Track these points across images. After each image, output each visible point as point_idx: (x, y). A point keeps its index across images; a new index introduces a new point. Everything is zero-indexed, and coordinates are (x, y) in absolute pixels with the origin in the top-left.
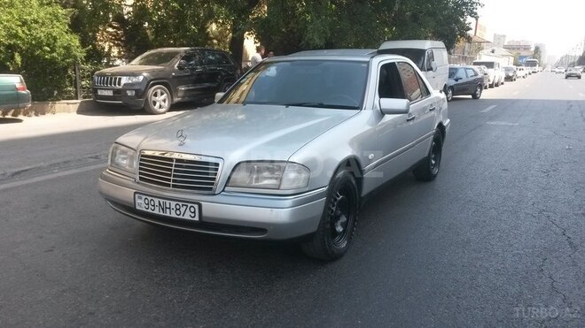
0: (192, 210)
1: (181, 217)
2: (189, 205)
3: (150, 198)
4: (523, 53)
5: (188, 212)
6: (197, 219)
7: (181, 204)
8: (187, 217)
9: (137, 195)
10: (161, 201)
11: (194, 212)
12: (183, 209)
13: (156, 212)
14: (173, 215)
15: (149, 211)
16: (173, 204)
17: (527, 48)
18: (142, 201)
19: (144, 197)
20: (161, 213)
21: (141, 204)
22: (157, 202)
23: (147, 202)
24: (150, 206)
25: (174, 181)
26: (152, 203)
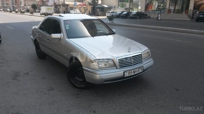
1: (139, 72)
2: (141, 68)
6: (142, 71)
7: (139, 68)
9: (125, 72)
10: (134, 70)
12: (139, 70)
13: (132, 74)
14: (137, 73)
16: (137, 70)
18: (127, 73)
19: (128, 72)
20: (134, 74)
21: (127, 74)
22: (132, 71)
23: (129, 73)
24: (130, 74)
25: (133, 63)
26: (131, 72)
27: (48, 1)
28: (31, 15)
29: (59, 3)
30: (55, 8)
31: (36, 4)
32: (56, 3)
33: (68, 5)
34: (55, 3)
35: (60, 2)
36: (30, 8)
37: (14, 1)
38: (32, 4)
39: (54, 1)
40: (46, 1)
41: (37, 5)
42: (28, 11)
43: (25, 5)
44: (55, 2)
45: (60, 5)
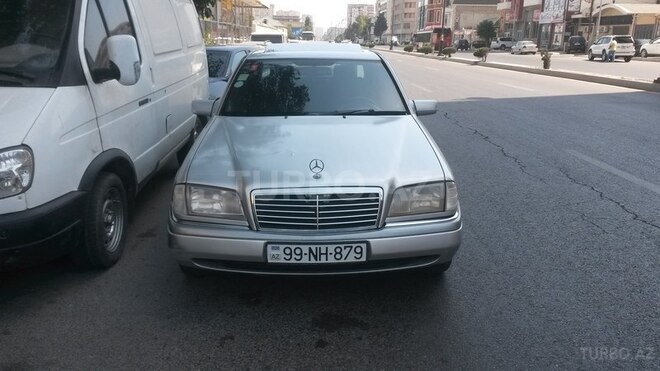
0: (358, 250)
1: (342, 261)
2: (354, 246)
3: (293, 247)
4: (295, 25)
5: (352, 254)
6: (364, 259)
7: (342, 246)
8: (351, 259)
9: (269, 246)
10: (313, 248)
11: (361, 253)
12: (344, 253)
13: (305, 260)
14: (331, 260)
15: (293, 261)
16: (331, 248)
17: (296, 19)
18: (280, 252)
19: (282, 247)
20: (313, 261)
21: (277, 256)
22: (305, 249)
23: (288, 251)
24: (294, 256)
25: (321, 221)
26: (298, 252)
27: (541, 7)
28: (476, 63)
29: (592, 9)
30: (568, 34)
31: (494, 22)
32: (573, 13)
33: (629, 18)
34: (568, 15)
35: (595, 7)
36: (470, 35)
37: (426, 16)
38: (481, 21)
39: (567, 5)
40: (535, 7)
41: (498, 23)
42: (464, 46)
43: (457, 27)
44: (570, 9)
45: (595, 18)
